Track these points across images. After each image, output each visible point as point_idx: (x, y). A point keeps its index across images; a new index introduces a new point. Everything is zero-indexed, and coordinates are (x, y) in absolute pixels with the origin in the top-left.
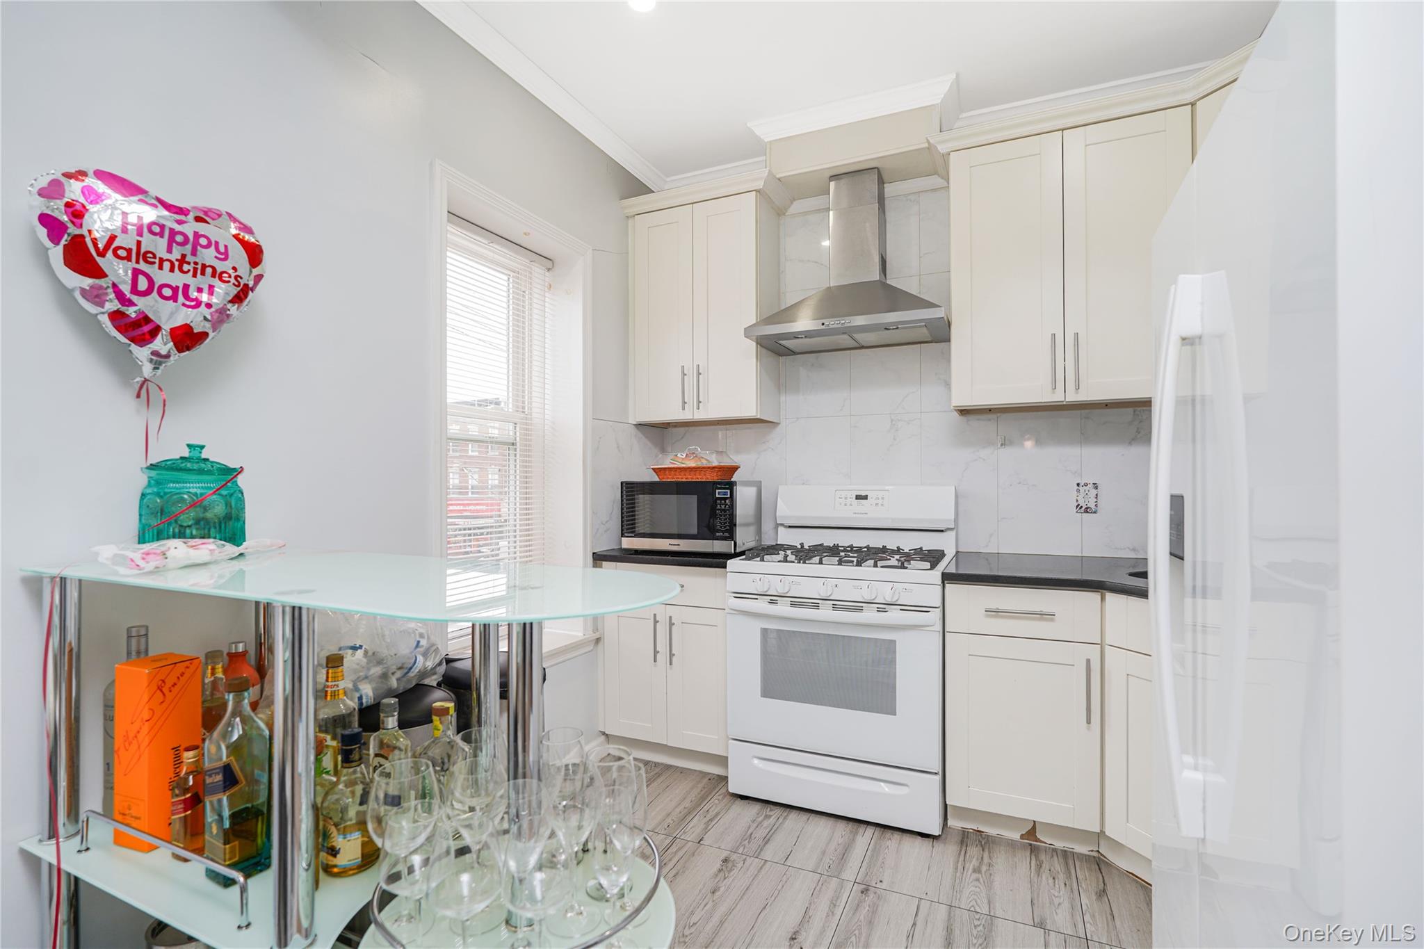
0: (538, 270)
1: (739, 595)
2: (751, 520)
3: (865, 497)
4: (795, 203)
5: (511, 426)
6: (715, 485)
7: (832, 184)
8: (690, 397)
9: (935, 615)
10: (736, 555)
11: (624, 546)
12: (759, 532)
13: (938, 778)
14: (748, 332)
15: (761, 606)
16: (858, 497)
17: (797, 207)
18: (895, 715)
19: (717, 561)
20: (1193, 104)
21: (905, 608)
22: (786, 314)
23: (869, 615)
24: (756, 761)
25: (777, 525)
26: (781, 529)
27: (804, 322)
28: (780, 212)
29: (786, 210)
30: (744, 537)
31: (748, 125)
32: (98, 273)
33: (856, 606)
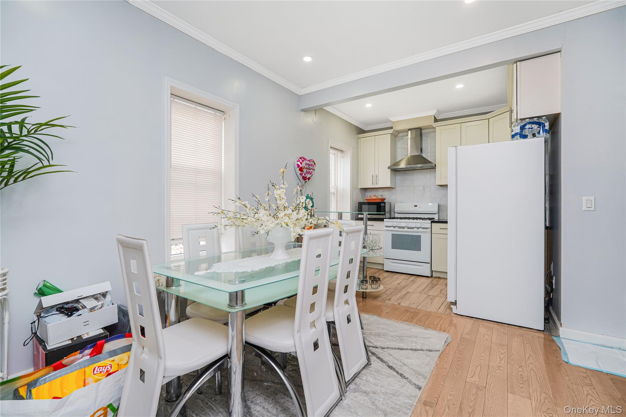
0: (339, 154)
1: (386, 226)
2: (389, 212)
3: (417, 206)
4: (400, 134)
5: (334, 189)
6: (380, 203)
7: (409, 132)
8: (374, 182)
9: (429, 230)
10: (386, 218)
11: (359, 217)
12: (390, 214)
13: (429, 265)
14: (389, 168)
15: (392, 228)
16: (415, 206)
17: (400, 135)
18: (421, 251)
19: (382, 220)
20: (489, 119)
21: (423, 228)
22: (397, 163)
23: (415, 230)
24: (390, 263)
25: (395, 213)
26: (396, 214)
27: (403, 165)
28: (396, 136)
29: (398, 135)
30: (387, 215)
31: (389, 118)
32: (303, 171)
33: (413, 228)
